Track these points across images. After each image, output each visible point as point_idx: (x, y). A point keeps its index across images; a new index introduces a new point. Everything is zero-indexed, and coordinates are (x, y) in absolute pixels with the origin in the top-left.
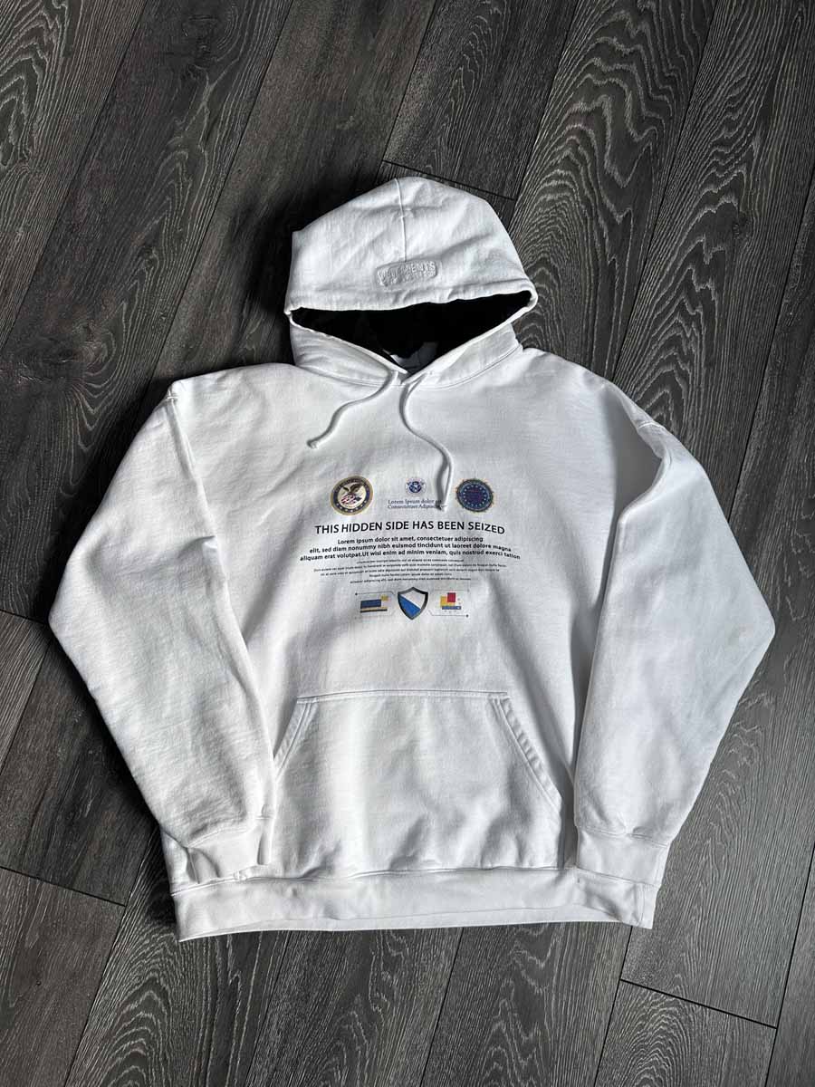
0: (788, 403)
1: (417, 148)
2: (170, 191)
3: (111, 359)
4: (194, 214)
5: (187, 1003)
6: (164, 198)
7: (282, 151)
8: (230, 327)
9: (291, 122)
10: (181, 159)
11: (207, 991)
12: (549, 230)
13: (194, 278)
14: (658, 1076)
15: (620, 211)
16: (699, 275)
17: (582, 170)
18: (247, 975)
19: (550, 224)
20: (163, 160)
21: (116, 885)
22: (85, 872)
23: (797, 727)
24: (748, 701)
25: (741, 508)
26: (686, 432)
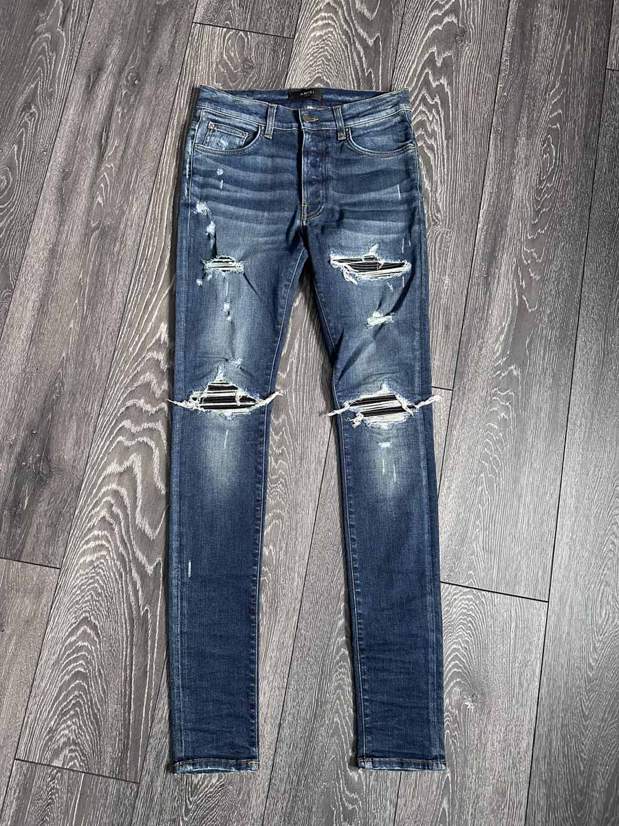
0: (509, 158)
1: (217, 11)
2: (40, 63)
3: (10, 186)
4: (59, 79)
5: (112, 632)
6: (37, 69)
7: (119, 25)
8: (94, 153)
9: (123, 4)
10: (46, 40)
11: (126, 624)
12: (320, 58)
13: (64, 121)
14: (463, 645)
15: (370, 37)
16: (434, 74)
17: (340, 12)
18: (154, 607)
19: (321, 52)
20: (32, 43)
21: (52, 554)
22: (28, 548)
23: (540, 387)
24: (501, 373)
25: (483, 237)
26: (436, 189)
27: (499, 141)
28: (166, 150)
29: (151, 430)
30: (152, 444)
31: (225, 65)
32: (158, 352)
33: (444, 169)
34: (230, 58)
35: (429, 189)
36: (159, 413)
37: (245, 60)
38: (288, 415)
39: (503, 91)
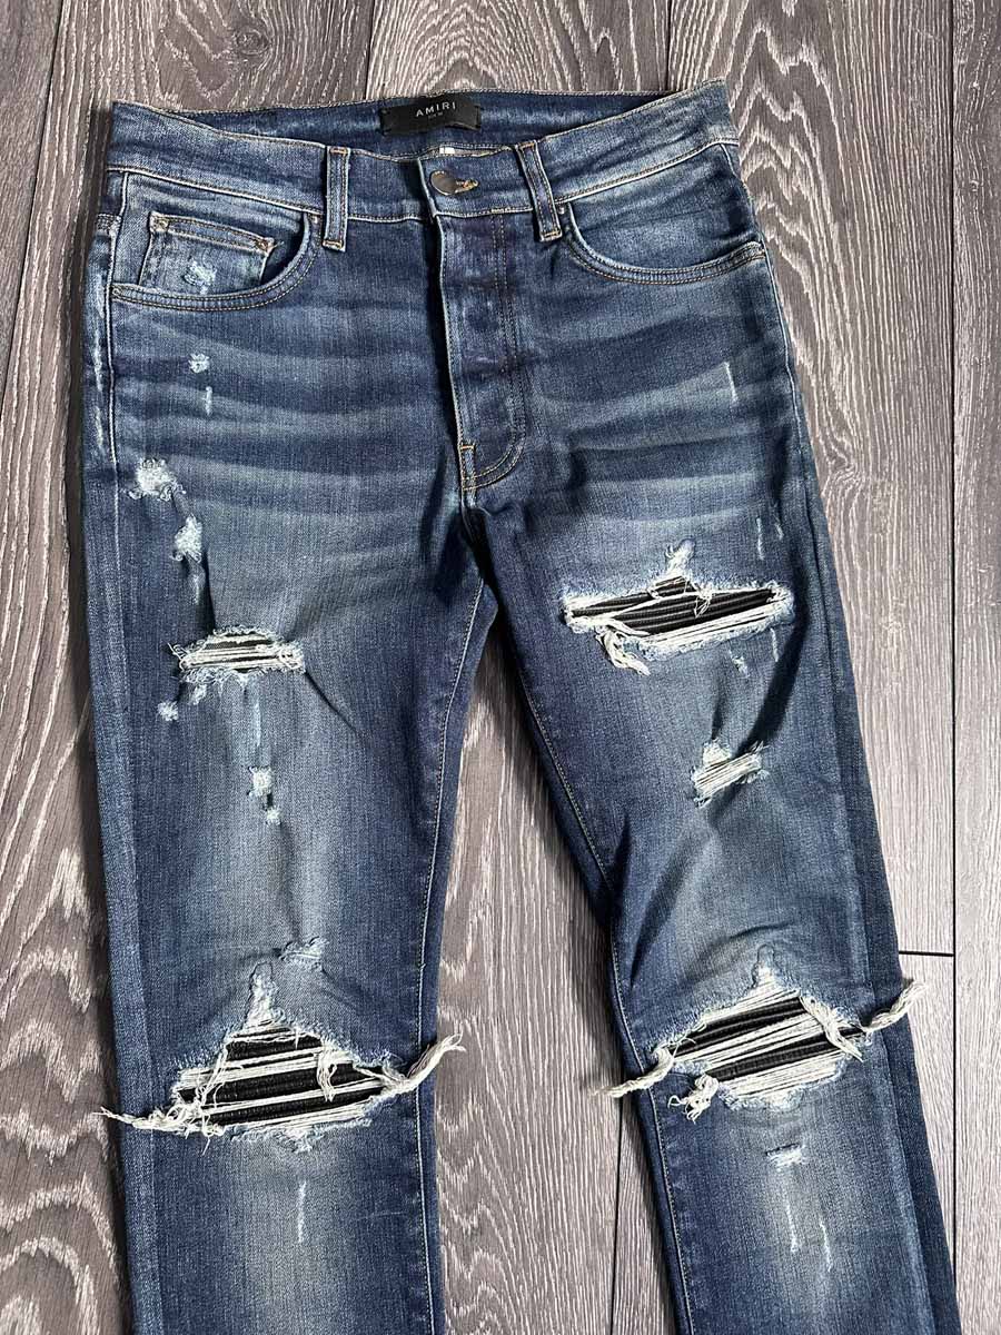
27: (976, 215)
28: (27, 305)
29: (61, 1211)
30: (70, 1257)
31: (184, 39)
32: (58, 950)
33: (841, 308)
34: (195, 16)
35: (809, 365)
36: (81, 1151)
37: (242, 23)
38: (485, 1099)
39: (970, 79)
